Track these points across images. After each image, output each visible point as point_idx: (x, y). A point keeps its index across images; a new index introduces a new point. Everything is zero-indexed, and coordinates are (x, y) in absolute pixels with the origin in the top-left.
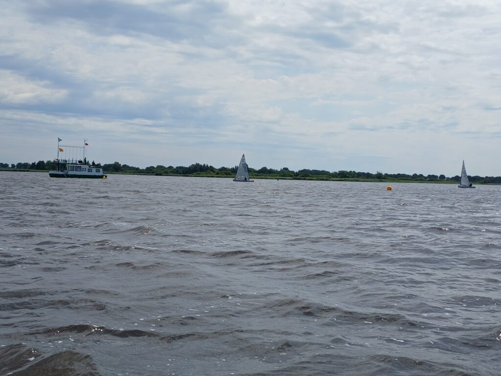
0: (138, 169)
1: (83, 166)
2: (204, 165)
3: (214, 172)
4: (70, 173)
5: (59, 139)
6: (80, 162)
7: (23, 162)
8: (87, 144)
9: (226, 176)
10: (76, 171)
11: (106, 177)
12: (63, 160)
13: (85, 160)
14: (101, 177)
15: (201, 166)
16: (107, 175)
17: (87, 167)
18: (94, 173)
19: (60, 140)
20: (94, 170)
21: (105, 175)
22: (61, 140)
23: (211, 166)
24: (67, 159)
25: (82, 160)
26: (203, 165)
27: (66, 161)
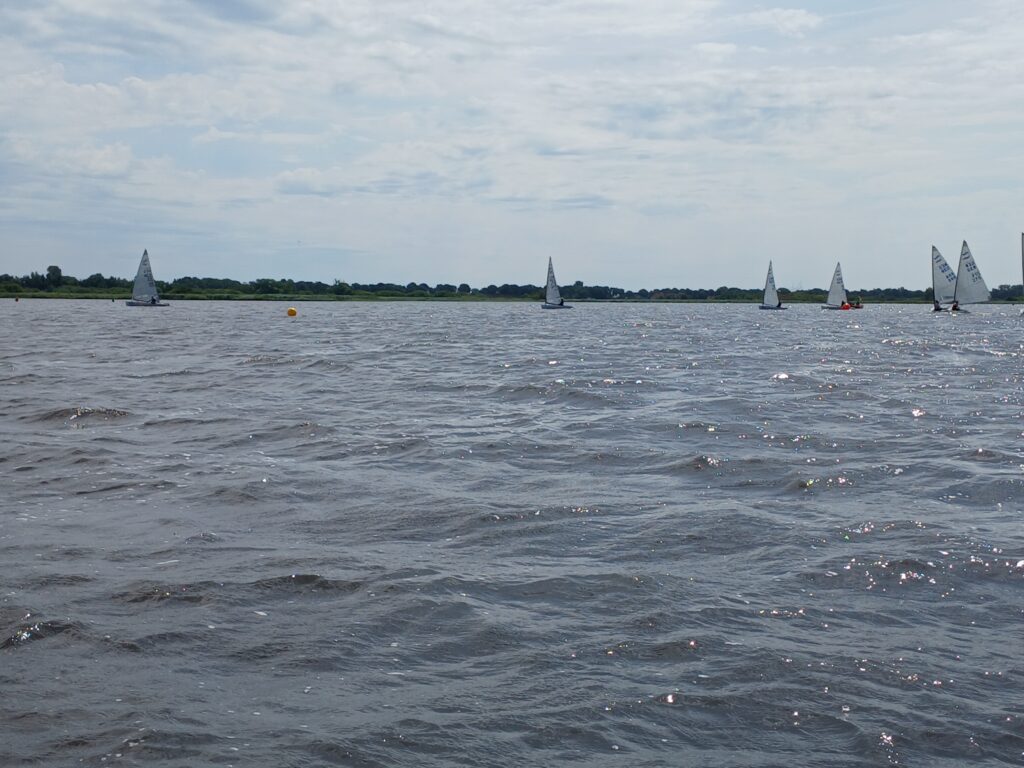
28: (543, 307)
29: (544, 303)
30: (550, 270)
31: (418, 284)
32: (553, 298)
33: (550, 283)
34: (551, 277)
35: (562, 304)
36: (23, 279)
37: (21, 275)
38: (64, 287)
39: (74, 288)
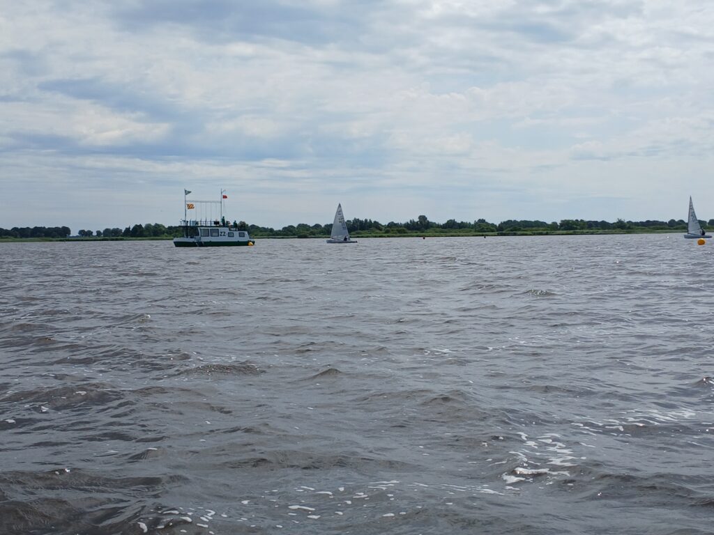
3: (381, 230)
4: (204, 239)
5: (185, 191)
6: (216, 223)
7: (111, 228)
8: (225, 197)
9: (399, 234)
10: (212, 236)
11: (254, 242)
12: (193, 222)
13: (223, 220)
14: (246, 244)
15: (361, 222)
17: (226, 230)
18: (236, 238)
19: (187, 193)
20: (237, 233)
21: (252, 240)
22: (190, 192)
23: (375, 222)
24: (198, 220)
26: (364, 220)
27: (197, 223)
28: (686, 237)
29: (686, 234)
30: (691, 208)
31: (677, 220)
32: (694, 230)
33: (691, 217)
34: (692, 213)
35: (703, 234)
37: (403, 223)
38: (431, 230)
39: (438, 229)
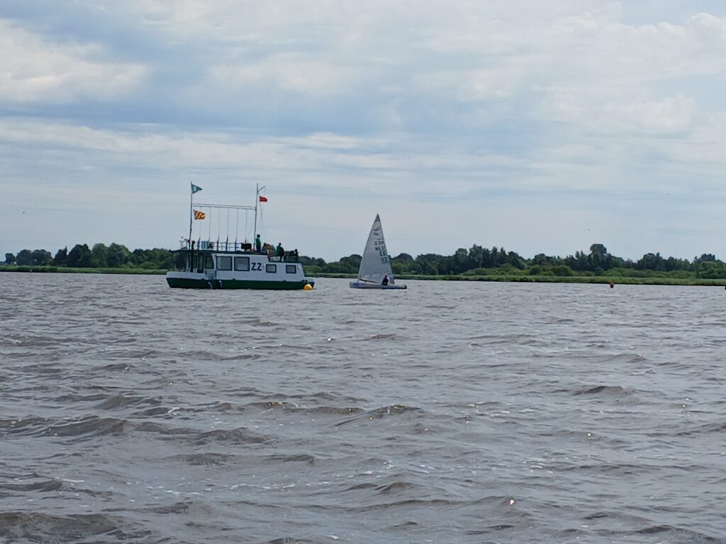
0: (321, 262)
1: (254, 258)
2: (495, 250)
3: (521, 268)
4: (223, 276)
5: (193, 186)
6: (246, 246)
8: (263, 200)
9: (556, 278)
10: (235, 270)
11: (312, 284)
12: (204, 243)
13: (258, 241)
14: (299, 286)
15: (486, 251)
16: (315, 279)
17: (263, 259)
18: (281, 275)
19: (195, 189)
20: (281, 267)
21: (309, 279)
22: (199, 189)
23: (511, 253)
24: (214, 240)
25: (252, 241)
26: (491, 249)
27: (211, 245)
36: (566, 260)
37: (563, 256)
38: (614, 271)
39: (627, 271)
